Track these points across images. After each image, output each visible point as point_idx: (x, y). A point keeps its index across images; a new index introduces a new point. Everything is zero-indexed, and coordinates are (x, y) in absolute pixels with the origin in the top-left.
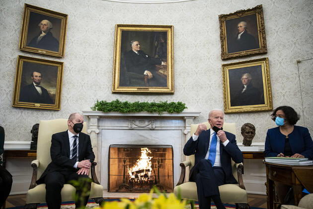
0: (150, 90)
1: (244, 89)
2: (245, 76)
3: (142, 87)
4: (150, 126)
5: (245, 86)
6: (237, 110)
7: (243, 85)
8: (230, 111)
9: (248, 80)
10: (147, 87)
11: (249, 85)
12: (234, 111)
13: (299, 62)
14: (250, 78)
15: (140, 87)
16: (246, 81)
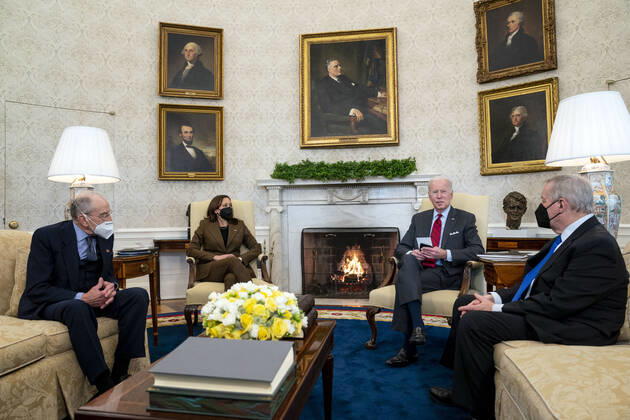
0: (360, 140)
1: (515, 134)
2: (517, 111)
3: (346, 137)
4: (361, 199)
5: (517, 129)
7: (514, 126)
8: (490, 171)
9: (522, 119)
10: (355, 136)
11: (524, 125)
12: (496, 170)
13: (611, 83)
14: (526, 115)
15: (343, 137)
16: (518, 119)
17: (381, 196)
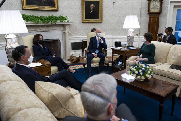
0: (46, 8)
1: (91, 12)
2: (92, 5)
3: (40, 6)
5: (92, 10)
6: (88, 21)
7: (91, 9)
8: (85, 22)
9: (93, 7)
10: (44, 6)
11: (94, 9)
12: (87, 22)
13: (114, 3)
14: (94, 7)
15: (39, 6)
16: (92, 7)
17: (54, 29)
